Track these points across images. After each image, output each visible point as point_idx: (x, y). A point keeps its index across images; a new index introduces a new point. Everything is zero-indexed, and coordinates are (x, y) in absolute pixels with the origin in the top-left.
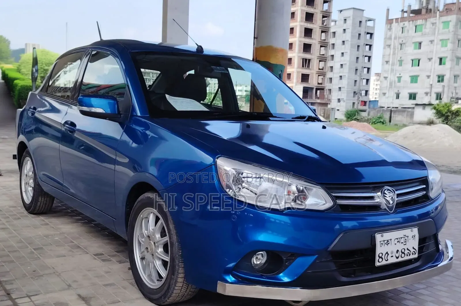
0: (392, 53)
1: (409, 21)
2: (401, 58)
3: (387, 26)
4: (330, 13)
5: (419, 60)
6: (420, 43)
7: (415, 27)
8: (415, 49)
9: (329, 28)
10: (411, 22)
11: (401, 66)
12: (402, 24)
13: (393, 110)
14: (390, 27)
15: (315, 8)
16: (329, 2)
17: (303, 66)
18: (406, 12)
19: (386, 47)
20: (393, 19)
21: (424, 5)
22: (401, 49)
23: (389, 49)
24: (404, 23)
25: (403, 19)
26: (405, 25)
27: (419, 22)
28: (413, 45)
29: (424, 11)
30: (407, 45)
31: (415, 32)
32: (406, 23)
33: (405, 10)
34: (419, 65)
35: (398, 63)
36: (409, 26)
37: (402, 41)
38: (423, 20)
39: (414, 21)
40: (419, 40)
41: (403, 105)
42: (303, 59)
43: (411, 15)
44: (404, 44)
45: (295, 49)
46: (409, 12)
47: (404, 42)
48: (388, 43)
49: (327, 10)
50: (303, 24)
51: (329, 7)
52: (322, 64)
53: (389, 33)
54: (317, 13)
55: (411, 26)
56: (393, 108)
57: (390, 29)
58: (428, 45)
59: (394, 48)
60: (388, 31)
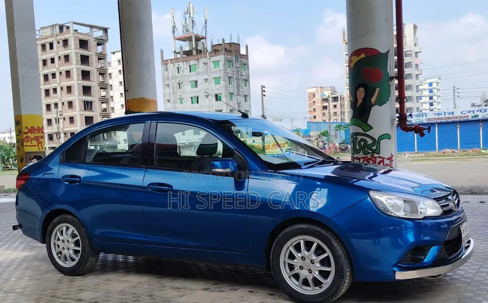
0: (171, 92)
1: (183, 62)
2: (181, 96)
3: (164, 67)
4: (105, 55)
5: (198, 98)
6: (196, 82)
7: (189, 67)
8: (192, 87)
9: (106, 70)
10: (185, 63)
11: (182, 104)
12: (176, 65)
13: (182, 146)
14: (166, 67)
15: (89, 51)
16: (102, 45)
17: (85, 109)
18: (179, 53)
19: (166, 87)
20: (168, 60)
21: (194, 46)
22: (180, 88)
23: (168, 88)
24: (178, 63)
25: (177, 60)
26: (180, 65)
27: (192, 62)
28: (190, 84)
29: (194, 52)
30: (184, 83)
31: (190, 72)
32: (181, 64)
33: (177, 51)
34: (198, 103)
35: (179, 101)
36: (184, 66)
37: (180, 80)
38: (196, 60)
39: (188, 62)
40: (195, 79)
41: (189, 140)
42: (84, 102)
43: (184, 56)
44: (182, 83)
45: (74, 92)
46: (181, 53)
47: (181, 81)
48: (167, 83)
49: (102, 52)
50: (79, 66)
51: (103, 49)
52: (104, 106)
53: (166, 73)
54: (92, 55)
55: (185, 66)
56: (181, 143)
57: (167, 69)
58: (204, 83)
59: (173, 87)
60: (165, 71)
